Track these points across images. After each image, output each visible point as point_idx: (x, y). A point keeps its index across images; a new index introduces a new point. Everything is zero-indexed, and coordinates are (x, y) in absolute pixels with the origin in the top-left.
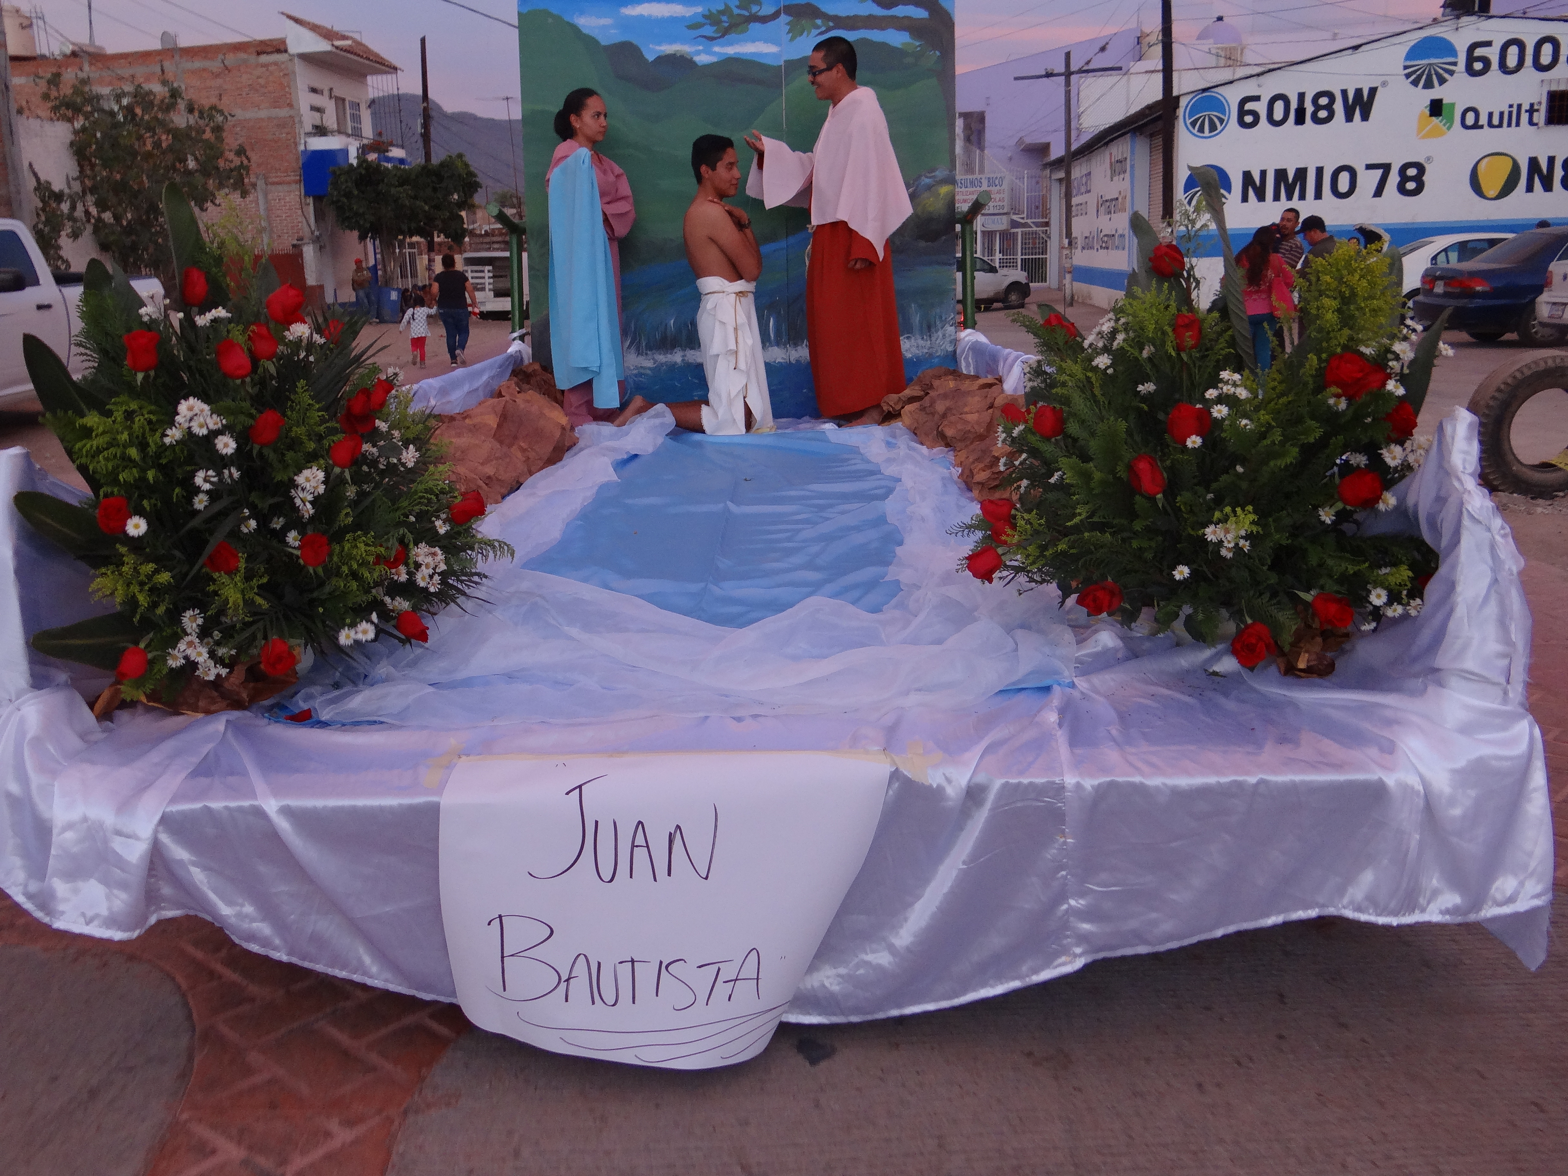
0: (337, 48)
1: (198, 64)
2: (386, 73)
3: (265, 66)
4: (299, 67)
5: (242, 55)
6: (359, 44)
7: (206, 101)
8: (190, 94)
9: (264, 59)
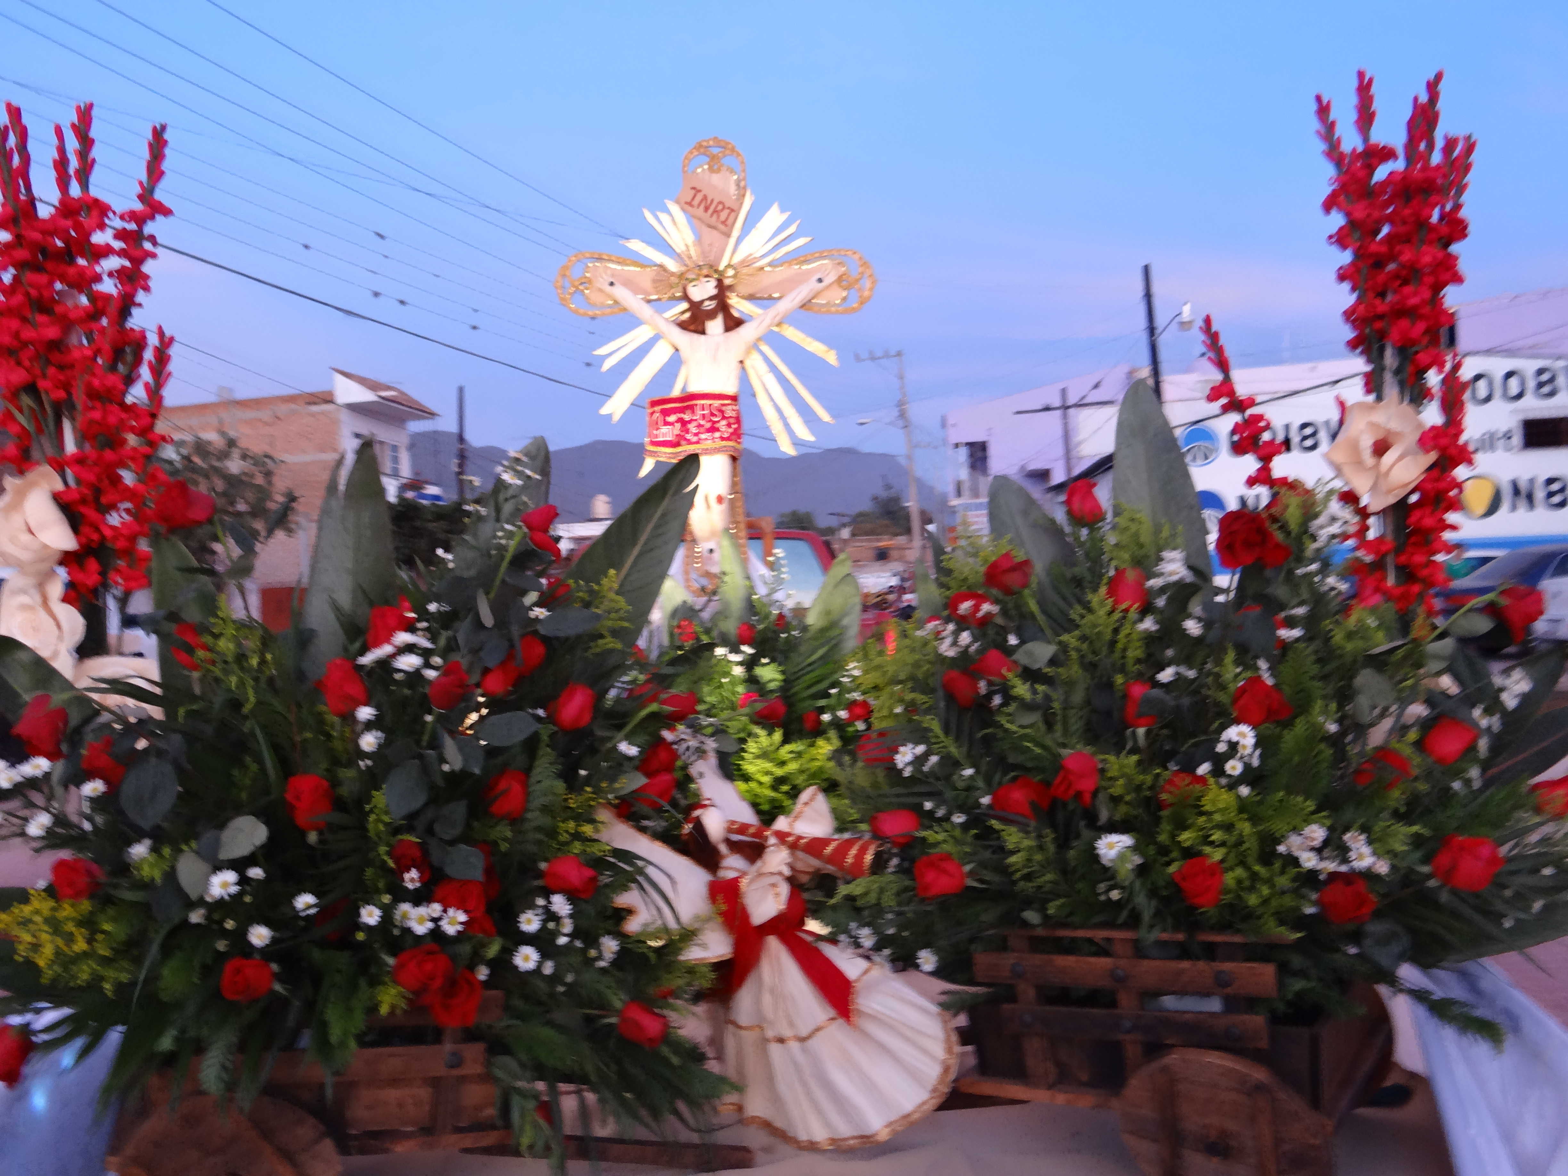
0: (380, 397)
1: (250, 414)
2: (424, 418)
3: (313, 415)
4: (345, 417)
5: (293, 406)
6: (402, 393)
7: (257, 447)
8: (243, 443)
9: (314, 408)
